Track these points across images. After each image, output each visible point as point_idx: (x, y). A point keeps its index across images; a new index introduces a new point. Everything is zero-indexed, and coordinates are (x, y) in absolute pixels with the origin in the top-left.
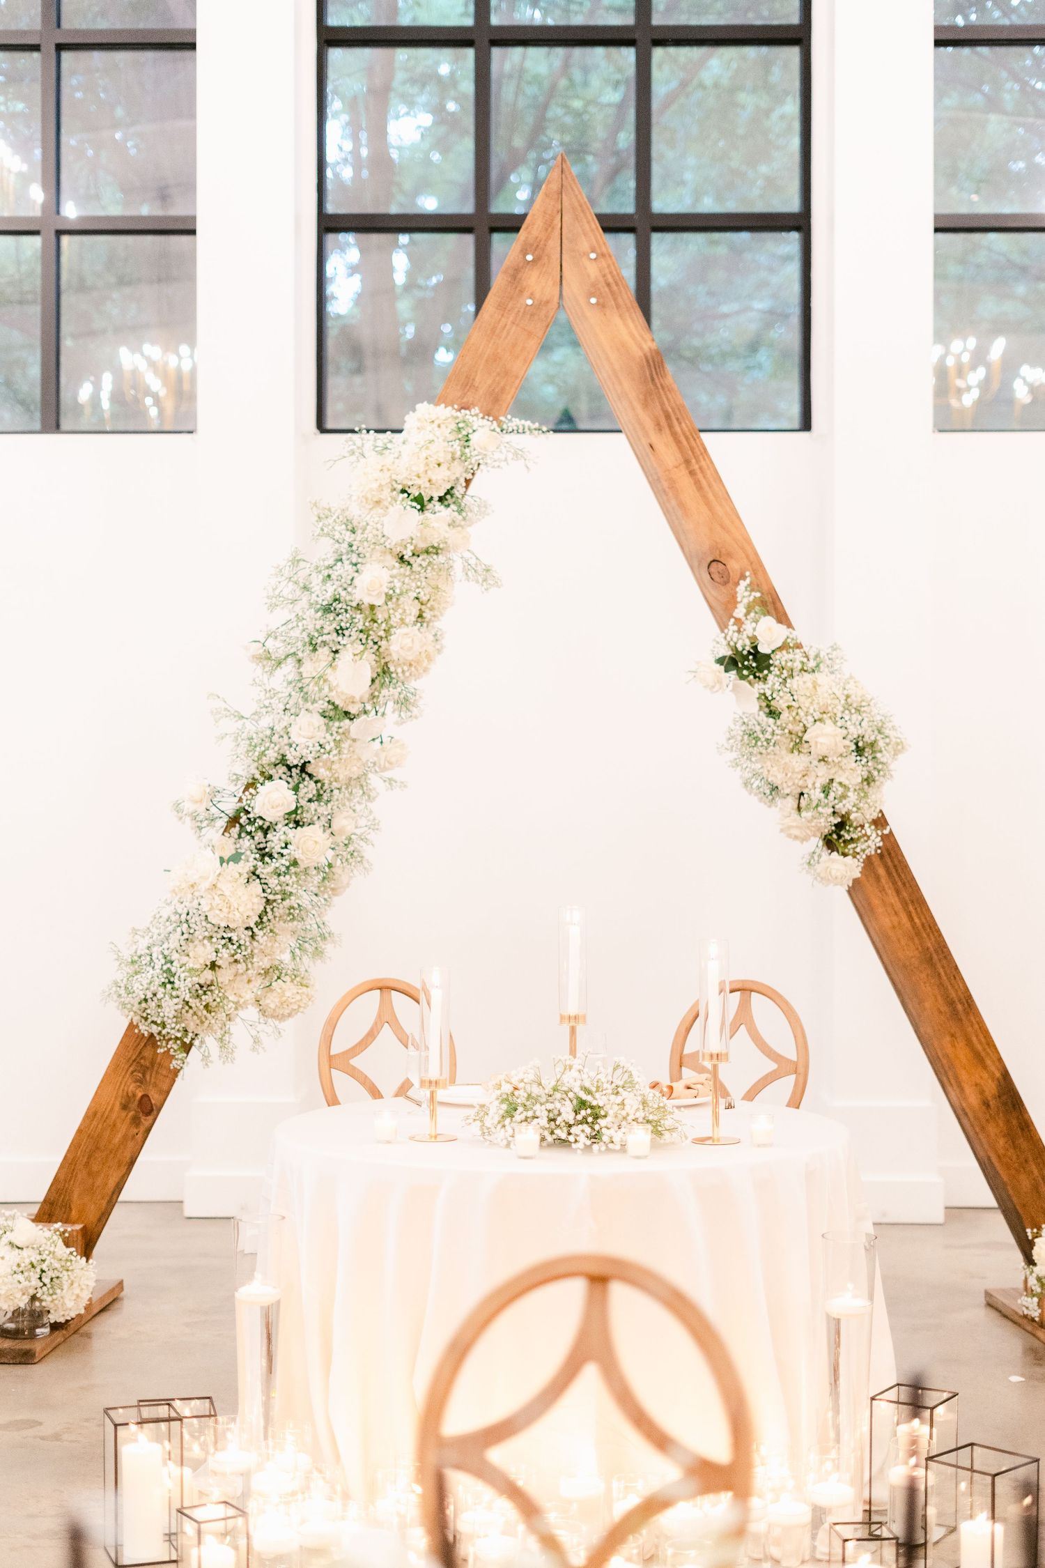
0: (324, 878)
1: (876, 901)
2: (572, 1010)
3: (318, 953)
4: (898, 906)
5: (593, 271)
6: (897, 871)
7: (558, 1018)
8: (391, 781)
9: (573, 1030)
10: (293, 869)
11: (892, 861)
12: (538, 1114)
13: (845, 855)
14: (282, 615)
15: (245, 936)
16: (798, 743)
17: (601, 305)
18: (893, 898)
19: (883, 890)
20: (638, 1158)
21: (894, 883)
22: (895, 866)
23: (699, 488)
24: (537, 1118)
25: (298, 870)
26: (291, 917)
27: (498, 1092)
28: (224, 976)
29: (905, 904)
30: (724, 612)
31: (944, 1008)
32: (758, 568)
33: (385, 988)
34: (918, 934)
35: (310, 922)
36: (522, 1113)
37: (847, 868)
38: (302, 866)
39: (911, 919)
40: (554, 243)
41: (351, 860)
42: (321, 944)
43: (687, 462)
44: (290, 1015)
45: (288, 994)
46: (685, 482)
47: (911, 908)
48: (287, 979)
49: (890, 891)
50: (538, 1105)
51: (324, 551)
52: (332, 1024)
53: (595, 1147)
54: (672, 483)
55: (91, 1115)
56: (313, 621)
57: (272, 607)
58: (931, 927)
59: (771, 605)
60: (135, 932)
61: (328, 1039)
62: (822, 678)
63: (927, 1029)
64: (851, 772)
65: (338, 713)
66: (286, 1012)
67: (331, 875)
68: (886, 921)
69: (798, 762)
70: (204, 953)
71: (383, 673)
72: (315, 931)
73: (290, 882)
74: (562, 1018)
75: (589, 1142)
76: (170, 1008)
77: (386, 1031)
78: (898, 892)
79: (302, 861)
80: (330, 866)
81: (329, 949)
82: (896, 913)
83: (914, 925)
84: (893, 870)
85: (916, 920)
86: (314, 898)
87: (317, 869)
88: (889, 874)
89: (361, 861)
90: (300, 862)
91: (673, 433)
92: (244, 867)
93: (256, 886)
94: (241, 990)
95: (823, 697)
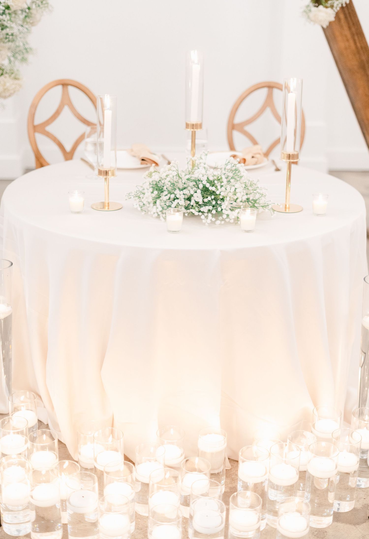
0: (26, 17)
1: (337, 33)
2: (194, 120)
3: (24, 60)
4: (349, 36)
6: (350, 16)
7: (184, 125)
9: (194, 136)
10: (7, 11)
11: (348, 11)
12: (178, 196)
13: (327, 7)
18: (347, 33)
19: (342, 27)
20: (248, 231)
21: (348, 24)
22: (349, 13)
24: (178, 199)
25: (10, 12)
26: (8, 40)
27: (151, 180)
29: (353, 35)
33: (65, 84)
34: (358, 52)
35: (20, 42)
36: (167, 195)
37: (326, 15)
38: (13, 9)
39: (355, 43)
41: (41, 6)
42: (26, 55)
44: (10, 96)
45: (8, 84)
47: (356, 38)
48: (7, 75)
49: (346, 27)
50: (177, 190)
52: (34, 107)
53: (218, 222)
61: (32, 116)
63: (359, 105)
66: (7, 94)
67: (30, 14)
68: (342, 45)
72: (22, 48)
73: (6, 19)
74: (187, 126)
75: (214, 219)
77: (66, 110)
78: (350, 28)
79: (13, 6)
80: (29, 8)
81: (30, 57)
82: (348, 40)
83: (357, 48)
84: (348, 15)
85: (358, 45)
86: (21, 28)
87: (22, 11)
88: (346, 18)
89: (47, 7)
90: (11, 7)
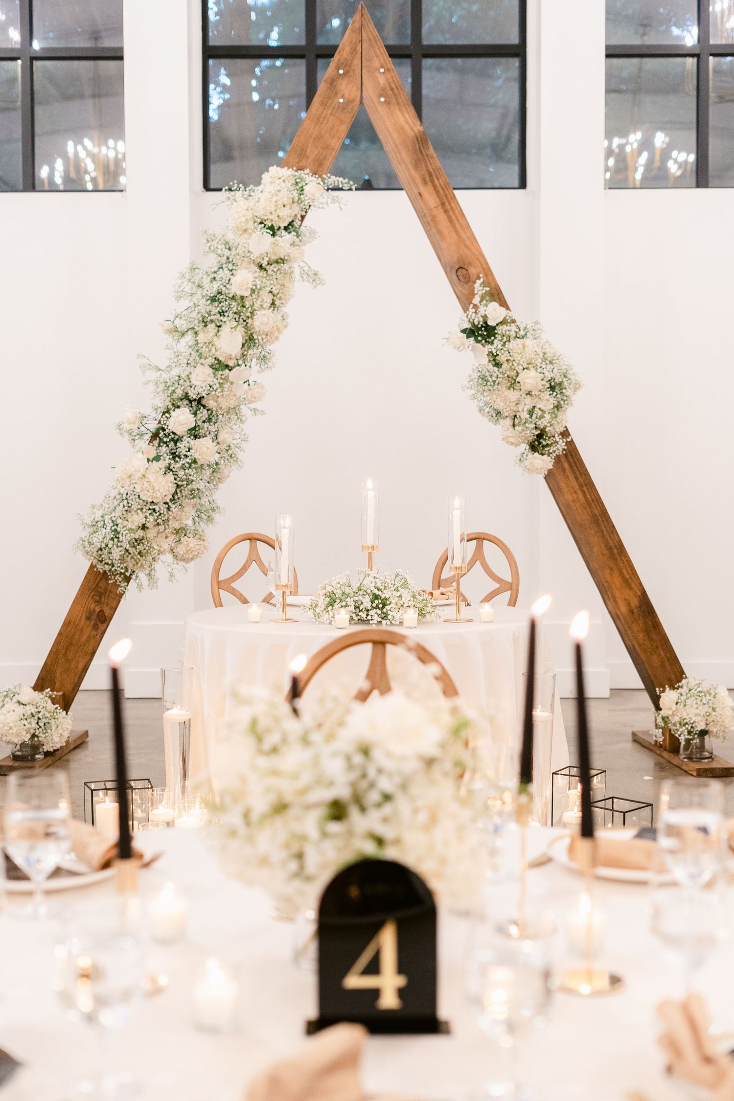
0: (213, 471)
1: (563, 485)
2: (370, 542)
3: (210, 519)
4: (577, 487)
5: (382, 80)
6: (576, 465)
7: (361, 548)
8: (255, 410)
9: (370, 554)
10: (193, 465)
11: (573, 459)
12: (348, 604)
13: (543, 454)
14: (185, 303)
15: (163, 508)
16: (513, 383)
17: (387, 103)
18: (573, 483)
19: (567, 477)
20: (410, 628)
21: (574, 473)
22: (575, 462)
23: (452, 223)
24: (348, 606)
25: (197, 466)
26: (193, 496)
27: (324, 592)
28: (151, 533)
29: (581, 486)
30: (466, 301)
31: (606, 552)
32: (488, 272)
33: (252, 539)
34: (589, 505)
35: (205, 500)
36: (339, 603)
37: (544, 462)
38: (200, 463)
39: (585, 496)
40: (357, 62)
41: (230, 460)
42: (212, 514)
43: (443, 204)
44: (192, 559)
45: (191, 545)
46: (442, 217)
47: (585, 489)
48: (191, 536)
49: (572, 478)
50: (349, 598)
51: (211, 262)
52: (219, 562)
53: (384, 622)
54: (433, 218)
55: (67, 623)
56: (204, 306)
57: (178, 298)
59: (496, 295)
61: (217, 570)
62: (528, 342)
63: (595, 565)
64: (547, 402)
65: (220, 366)
66: (190, 556)
67: (218, 470)
68: (569, 497)
69: (513, 395)
70: (137, 519)
71: (250, 341)
72: (208, 506)
73: (192, 473)
74: (363, 547)
75: (380, 619)
76: (117, 553)
77: (254, 566)
78: (577, 479)
79: (199, 459)
80: (217, 464)
81: (216, 516)
82: (575, 492)
83: (587, 500)
84: (573, 464)
85: (588, 496)
86: (207, 484)
87: (209, 465)
88: (571, 467)
89: (237, 461)
90: (198, 461)
91: (434, 186)
92: (163, 464)
93: (171, 477)
94: (161, 542)
95: (529, 354)
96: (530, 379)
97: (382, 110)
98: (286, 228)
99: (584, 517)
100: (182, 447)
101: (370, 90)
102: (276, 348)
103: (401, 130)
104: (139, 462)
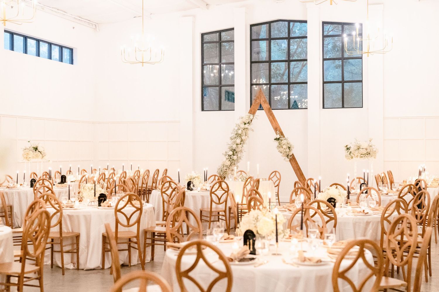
4: (295, 164)
5: (263, 99)
6: (295, 160)
8: (244, 151)
13: (288, 158)
14: (232, 135)
15: (229, 166)
16: (282, 147)
17: (264, 103)
23: (274, 121)
28: (227, 170)
30: (276, 134)
31: (300, 174)
32: (280, 129)
40: (259, 97)
43: (273, 119)
51: (236, 128)
54: (272, 121)
56: (235, 136)
57: (231, 134)
58: (299, 166)
59: (281, 133)
60: (219, 166)
62: (286, 141)
65: (237, 144)
69: (282, 149)
70: (225, 168)
71: (242, 141)
73: (233, 161)
76: (222, 173)
85: (297, 165)
87: (236, 160)
90: (234, 159)
91: (272, 116)
92: (229, 160)
93: (230, 161)
94: (229, 172)
95: (284, 143)
96: (284, 147)
97: (264, 104)
98: (248, 123)
99: (296, 168)
100: (232, 157)
101: (262, 101)
102: (247, 142)
103: (266, 107)
104: (225, 159)
